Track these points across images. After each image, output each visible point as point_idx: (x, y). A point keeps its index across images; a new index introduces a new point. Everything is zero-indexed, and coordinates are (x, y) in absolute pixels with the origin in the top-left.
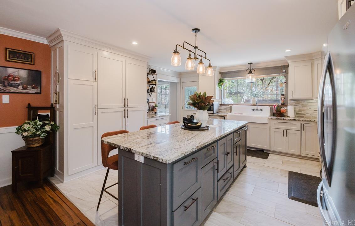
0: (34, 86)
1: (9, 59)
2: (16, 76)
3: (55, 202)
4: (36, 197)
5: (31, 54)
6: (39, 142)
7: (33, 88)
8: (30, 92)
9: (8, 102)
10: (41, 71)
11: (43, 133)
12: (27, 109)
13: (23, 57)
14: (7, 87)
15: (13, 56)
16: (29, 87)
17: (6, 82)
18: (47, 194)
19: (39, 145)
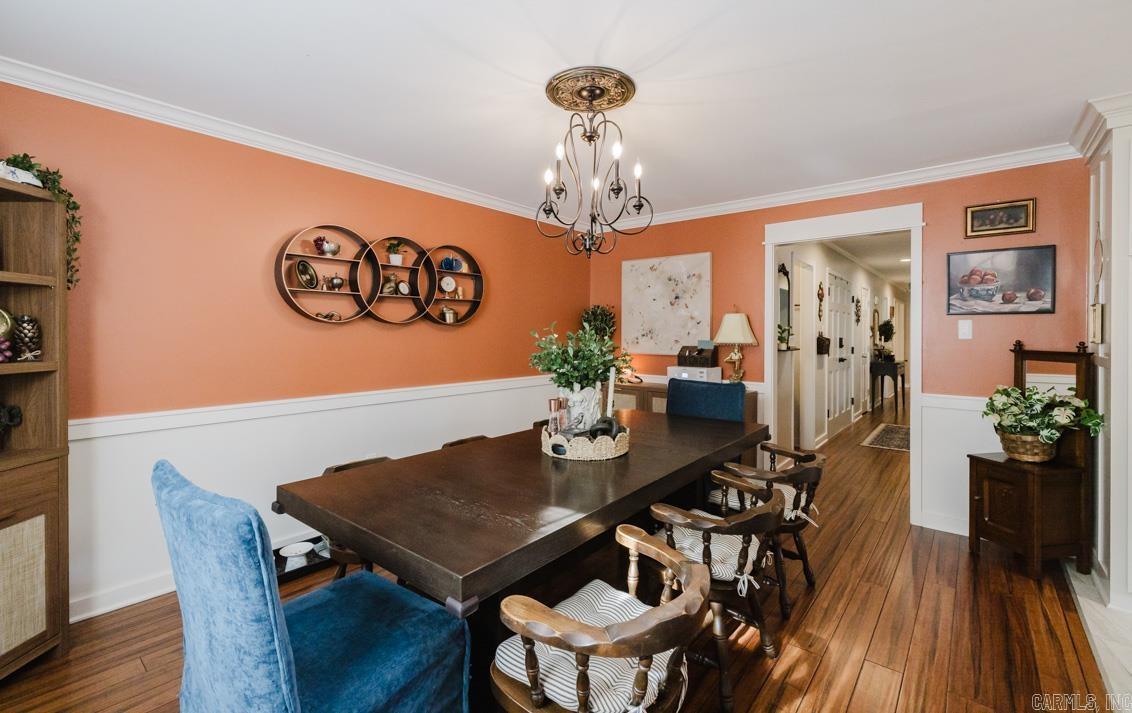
0: (1033, 291)
1: (973, 231)
2: (989, 272)
3: (1051, 633)
4: (1011, 593)
5: (1023, 206)
6: (1036, 451)
7: (1031, 298)
8: (1023, 309)
9: (969, 336)
10: (1054, 246)
11: (1047, 427)
12: (1013, 354)
13: (1004, 219)
14: (965, 300)
15: (981, 222)
16: (1022, 296)
17: (966, 289)
18: (1039, 603)
19: (1037, 459)
